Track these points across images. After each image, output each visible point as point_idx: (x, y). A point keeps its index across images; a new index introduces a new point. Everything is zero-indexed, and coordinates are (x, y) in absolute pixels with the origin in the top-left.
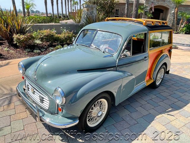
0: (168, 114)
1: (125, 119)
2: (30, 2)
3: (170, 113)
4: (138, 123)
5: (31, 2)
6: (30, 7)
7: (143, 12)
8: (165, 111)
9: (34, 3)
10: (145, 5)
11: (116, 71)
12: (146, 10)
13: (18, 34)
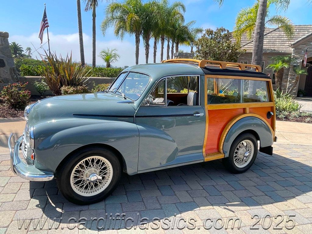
0: (225, 208)
1: (145, 201)
2: (111, 52)
3: (230, 208)
4: (161, 209)
5: (114, 52)
6: (111, 58)
7: (286, 66)
8: (225, 204)
9: (117, 53)
10: (294, 56)
11: (134, 123)
12: (295, 63)
13: (68, 86)
